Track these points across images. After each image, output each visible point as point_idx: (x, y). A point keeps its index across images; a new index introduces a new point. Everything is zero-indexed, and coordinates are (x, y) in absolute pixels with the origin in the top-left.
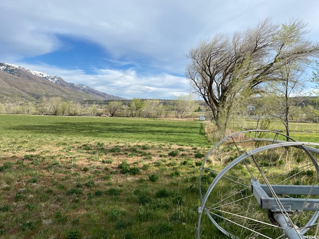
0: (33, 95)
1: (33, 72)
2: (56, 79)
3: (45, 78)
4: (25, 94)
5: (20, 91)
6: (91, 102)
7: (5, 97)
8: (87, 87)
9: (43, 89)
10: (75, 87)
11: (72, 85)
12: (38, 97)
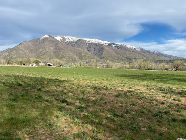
0: (128, 58)
2: (140, 49)
3: (134, 49)
4: (124, 58)
5: (122, 57)
6: (161, 61)
7: (115, 60)
8: (159, 52)
9: (133, 55)
10: (151, 52)
11: (149, 52)
12: (130, 60)
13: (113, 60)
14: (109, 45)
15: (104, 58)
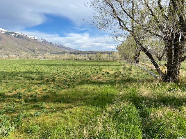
0: (31, 50)
1: (29, 37)
2: (42, 40)
3: (36, 40)
4: (27, 50)
5: (24, 48)
6: (64, 53)
7: (17, 51)
8: (60, 44)
9: (36, 46)
10: (53, 44)
11: (51, 43)
13: (14, 51)
14: (7, 33)
15: (3, 49)
